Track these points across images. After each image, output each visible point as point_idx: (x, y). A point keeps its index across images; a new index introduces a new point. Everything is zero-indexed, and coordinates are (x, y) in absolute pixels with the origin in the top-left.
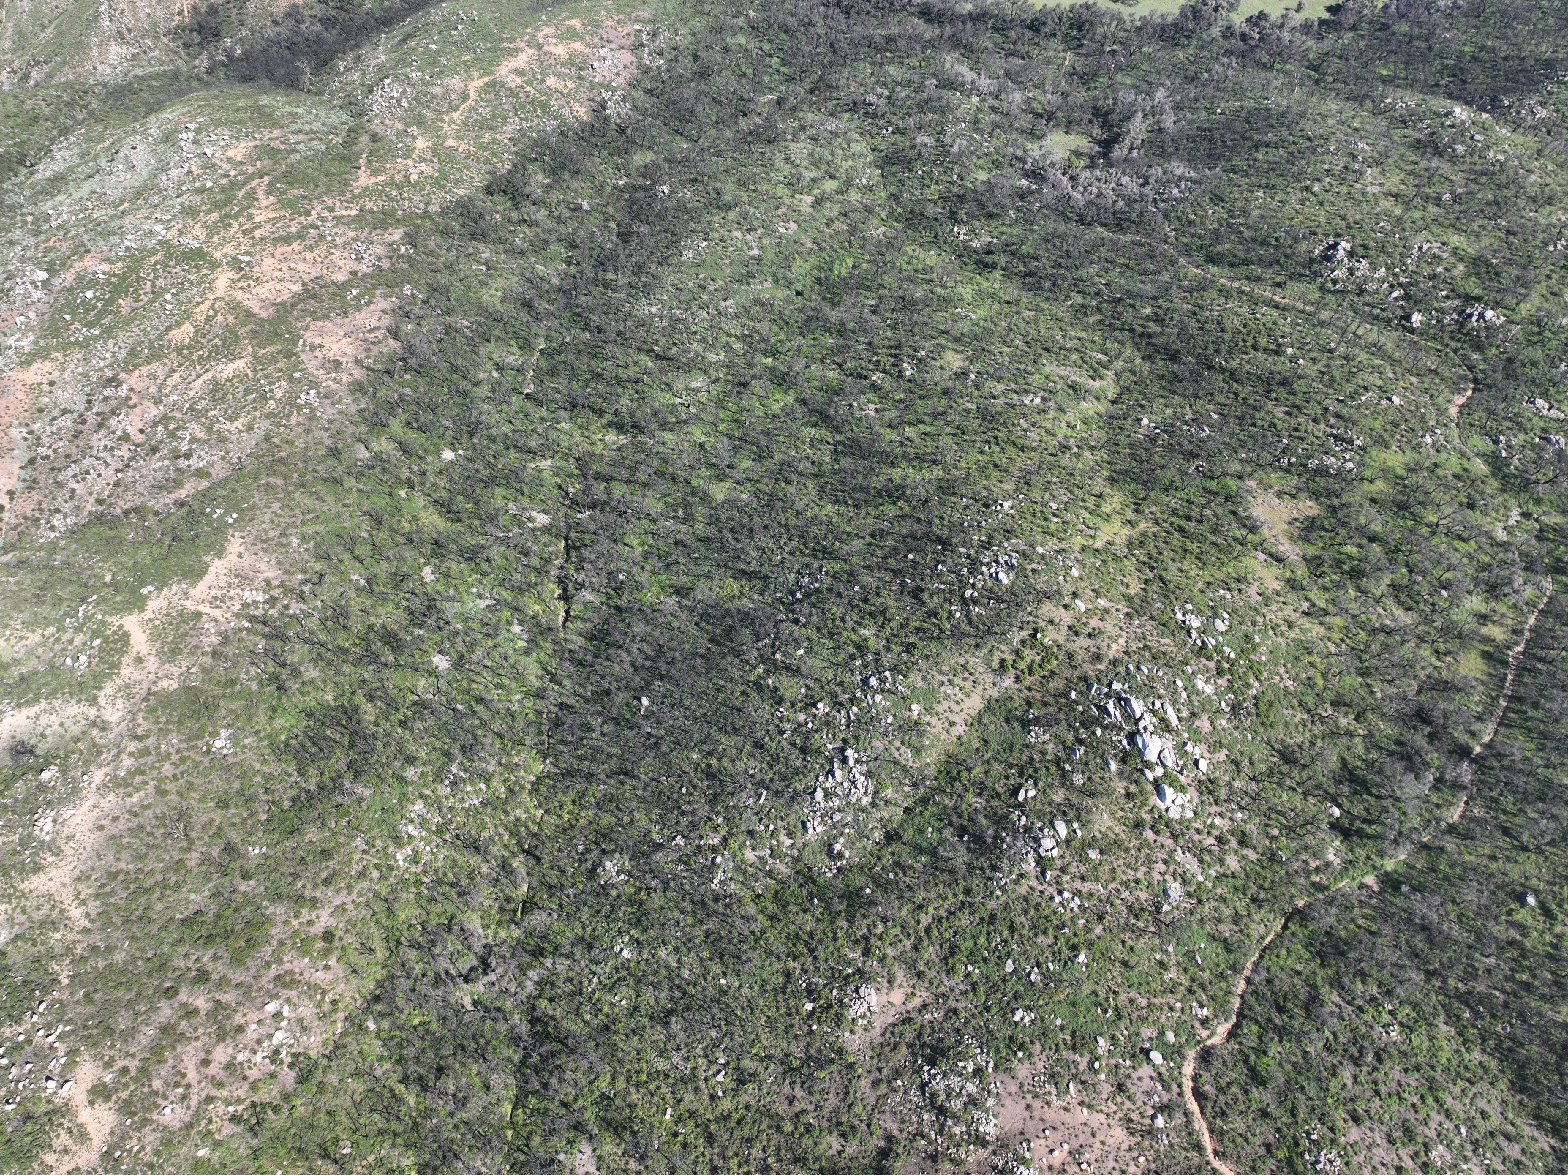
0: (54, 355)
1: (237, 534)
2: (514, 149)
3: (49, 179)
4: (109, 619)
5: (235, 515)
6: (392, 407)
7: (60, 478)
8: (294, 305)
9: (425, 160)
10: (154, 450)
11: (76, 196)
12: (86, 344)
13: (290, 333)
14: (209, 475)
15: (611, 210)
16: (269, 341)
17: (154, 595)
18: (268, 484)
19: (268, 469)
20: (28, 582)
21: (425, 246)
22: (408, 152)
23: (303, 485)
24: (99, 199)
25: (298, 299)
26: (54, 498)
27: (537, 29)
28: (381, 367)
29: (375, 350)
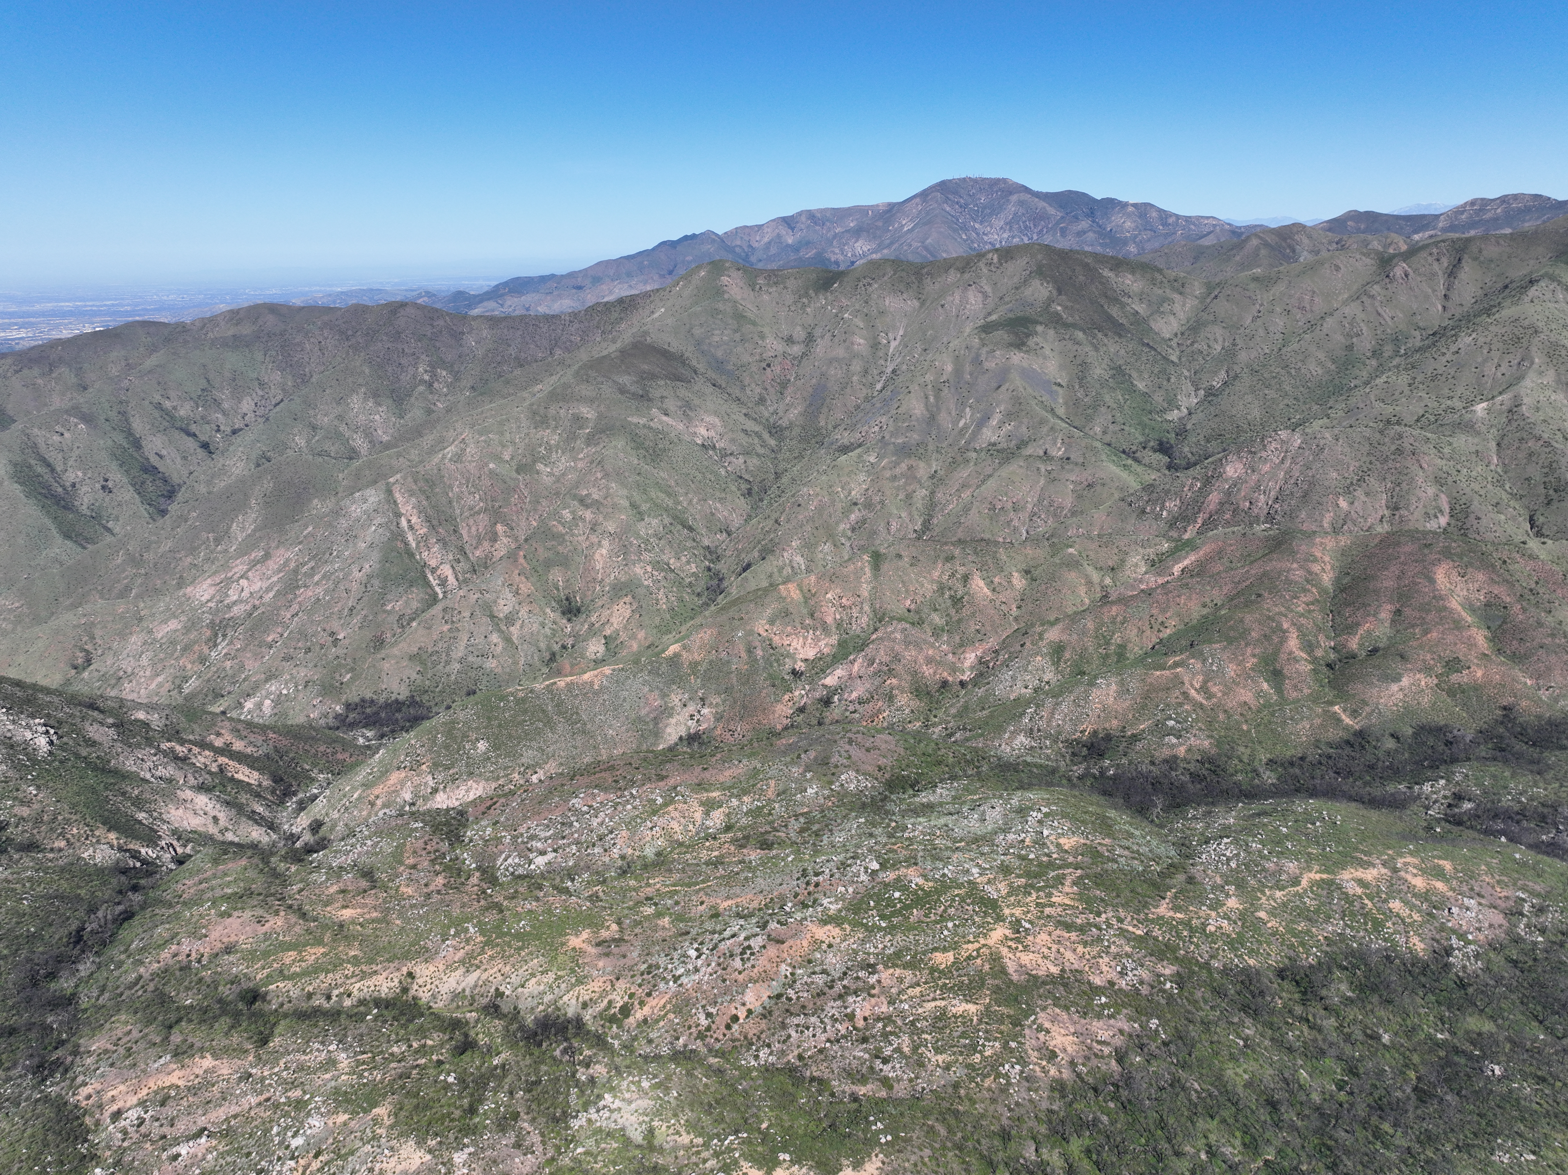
0: (846, 926)
1: (881, 1156)
2: (1325, 948)
3: (923, 804)
4: (742, 1163)
5: (889, 1138)
6: (1082, 1125)
7: (788, 1021)
8: (1044, 983)
9: (1229, 919)
10: (865, 1040)
11: (932, 823)
12: (871, 930)
13: (1028, 1004)
14: (891, 1088)
15: (1416, 1059)
16: (1007, 1002)
17: (785, 1165)
18: (932, 1127)
19: (941, 1113)
20: (712, 1089)
21: (1191, 994)
22: (1216, 905)
23: (960, 1148)
24: (946, 832)
25: (1051, 979)
26: (773, 1035)
27: (1401, 855)
28: (1091, 1081)
29: (1094, 1062)
